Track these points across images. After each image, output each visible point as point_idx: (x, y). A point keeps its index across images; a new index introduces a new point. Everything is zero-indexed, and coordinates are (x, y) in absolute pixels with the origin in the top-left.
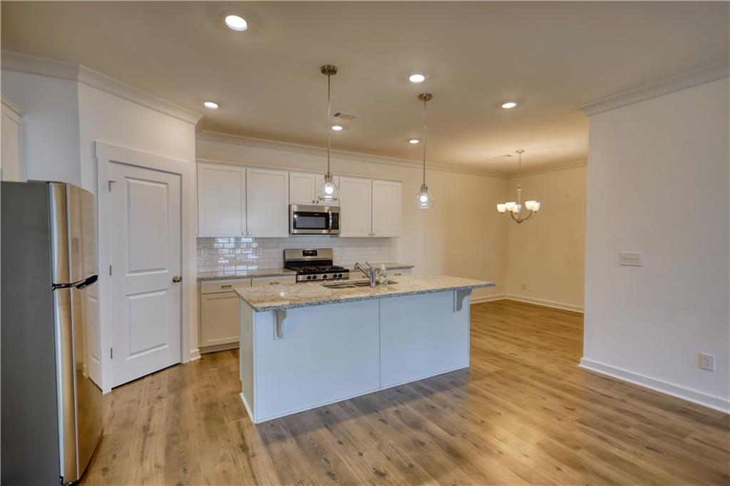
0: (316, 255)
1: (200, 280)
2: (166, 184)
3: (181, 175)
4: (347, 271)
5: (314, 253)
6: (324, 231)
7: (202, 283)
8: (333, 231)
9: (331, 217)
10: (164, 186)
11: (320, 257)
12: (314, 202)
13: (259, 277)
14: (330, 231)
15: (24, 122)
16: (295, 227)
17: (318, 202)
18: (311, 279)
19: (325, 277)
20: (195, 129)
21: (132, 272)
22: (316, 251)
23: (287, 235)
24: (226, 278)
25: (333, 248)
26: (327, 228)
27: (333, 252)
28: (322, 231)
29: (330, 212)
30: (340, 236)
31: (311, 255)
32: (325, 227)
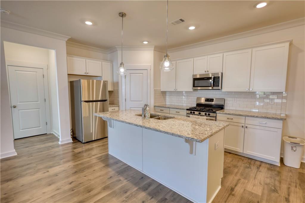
1: (155, 106)
2: (142, 73)
3: (147, 70)
5: (212, 100)
7: (156, 108)
10: (142, 74)
12: (205, 72)
13: (172, 108)
14: (213, 88)
15: (113, 64)
16: (194, 86)
17: (208, 71)
18: (193, 113)
19: (200, 113)
20: (154, 52)
21: (131, 101)
22: (213, 99)
23: (192, 90)
24: (162, 107)
25: (226, 98)
26: (211, 86)
27: (225, 101)
28: (209, 88)
29: (213, 77)
30: (222, 91)
31: (210, 101)
32: (210, 86)
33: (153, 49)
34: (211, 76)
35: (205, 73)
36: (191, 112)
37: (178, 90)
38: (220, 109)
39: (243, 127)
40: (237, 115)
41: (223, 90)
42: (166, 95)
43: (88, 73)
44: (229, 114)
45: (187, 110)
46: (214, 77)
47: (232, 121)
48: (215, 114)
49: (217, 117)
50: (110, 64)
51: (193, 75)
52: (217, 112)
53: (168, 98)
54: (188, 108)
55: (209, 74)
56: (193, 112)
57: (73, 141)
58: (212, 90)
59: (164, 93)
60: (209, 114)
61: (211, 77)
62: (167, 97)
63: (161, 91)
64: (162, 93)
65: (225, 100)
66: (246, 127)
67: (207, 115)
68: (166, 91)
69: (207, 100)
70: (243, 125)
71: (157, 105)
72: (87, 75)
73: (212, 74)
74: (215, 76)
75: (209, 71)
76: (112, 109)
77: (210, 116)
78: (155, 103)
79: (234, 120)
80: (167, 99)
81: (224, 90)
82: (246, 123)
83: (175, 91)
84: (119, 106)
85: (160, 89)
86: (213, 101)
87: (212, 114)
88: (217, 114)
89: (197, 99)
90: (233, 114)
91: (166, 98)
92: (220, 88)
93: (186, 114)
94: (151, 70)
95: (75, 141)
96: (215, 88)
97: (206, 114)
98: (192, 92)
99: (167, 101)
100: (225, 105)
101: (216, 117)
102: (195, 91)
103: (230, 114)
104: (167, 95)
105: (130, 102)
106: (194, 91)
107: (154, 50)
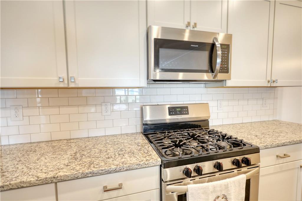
0: (188, 114)
4: (256, 150)
6: (205, 76)
8: (220, 76)
9: (219, 52)
11: (192, 115)
14: (216, 75)
17: (195, 25)
22: (186, 107)
28: (203, 76)
31: (181, 113)
36: (187, 173)
69: (173, 111)
81: (230, 82)
86: (188, 111)
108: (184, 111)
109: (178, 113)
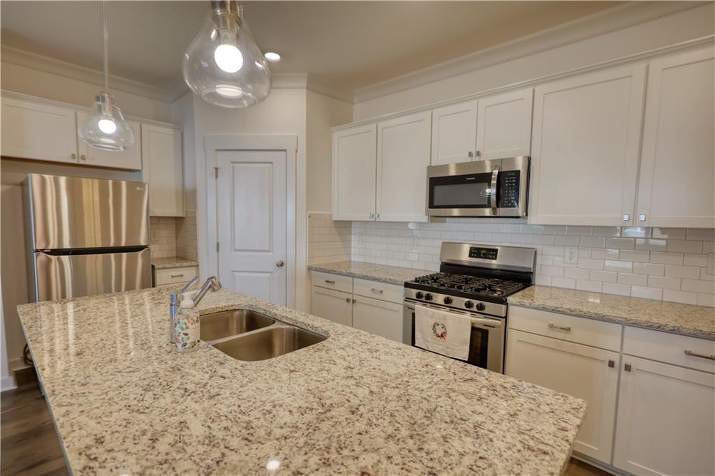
0: (494, 259)
1: (310, 269)
2: (271, 163)
3: (285, 150)
5: (491, 253)
6: (488, 212)
7: (314, 273)
10: (269, 165)
12: (470, 154)
13: (359, 277)
14: (494, 211)
15: (182, 133)
16: (431, 205)
17: (478, 154)
18: (424, 299)
19: (448, 301)
20: (307, 93)
21: (236, 250)
22: (497, 250)
23: (425, 219)
24: (329, 272)
25: (539, 248)
26: (488, 206)
27: (539, 257)
28: (484, 212)
29: (496, 172)
30: (528, 223)
31: (485, 257)
32: (486, 203)
33: (305, 85)
34: (488, 170)
35: (469, 160)
36: (419, 296)
37: (382, 219)
38: (521, 285)
39: (611, 364)
40: (590, 318)
41: (533, 219)
42: (351, 234)
43: (83, 158)
44: (555, 311)
45: (407, 285)
46: (500, 173)
47: (568, 337)
48: (504, 307)
49: (510, 318)
50: (171, 131)
51: (430, 168)
52: (510, 299)
53: (355, 242)
54: (410, 279)
55: (482, 163)
56: (425, 293)
57: (15, 387)
58: (492, 219)
59: (343, 227)
60: (481, 307)
61: (491, 174)
62: (354, 238)
63: (334, 219)
64: (335, 227)
65: (536, 253)
66: (628, 368)
67: (475, 309)
68: (351, 222)
69: (475, 252)
70: (612, 359)
71: (317, 263)
72: (82, 162)
73: (492, 161)
74: (505, 169)
75: (481, 151)
76: (172, 277)
77: (485, 311)
78: (311, 257)
79: (577, 335)
80: (353, 243)
81: (536, 218)
82: (624, 352)
83: (373, 220)
84: (198, 266)
85: (331, 215)
86: (496, 255)
87: (490, 307)
88: (511, 308)
89: (442, 248)
90: (570, 313)
91: (351, 241)
92: (520, 210)
93: (401, 299)
94: (297, 151)
95: (24, 387)
96: (502, 211)
97: (469, 305)
98: (425, 223)
99: (353, 251)
100: (538, 271)
101: (506, 317)
102: (435, 222)
103: (559, 312)
104: (353, 232)
105: (234, 253)
106: (431, 222)
107: (308, 88)
108: (491, 255)
109: (482, 255)
